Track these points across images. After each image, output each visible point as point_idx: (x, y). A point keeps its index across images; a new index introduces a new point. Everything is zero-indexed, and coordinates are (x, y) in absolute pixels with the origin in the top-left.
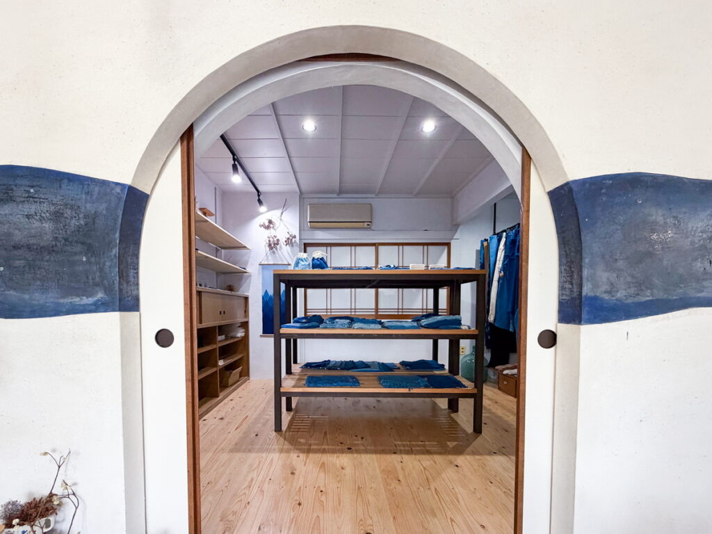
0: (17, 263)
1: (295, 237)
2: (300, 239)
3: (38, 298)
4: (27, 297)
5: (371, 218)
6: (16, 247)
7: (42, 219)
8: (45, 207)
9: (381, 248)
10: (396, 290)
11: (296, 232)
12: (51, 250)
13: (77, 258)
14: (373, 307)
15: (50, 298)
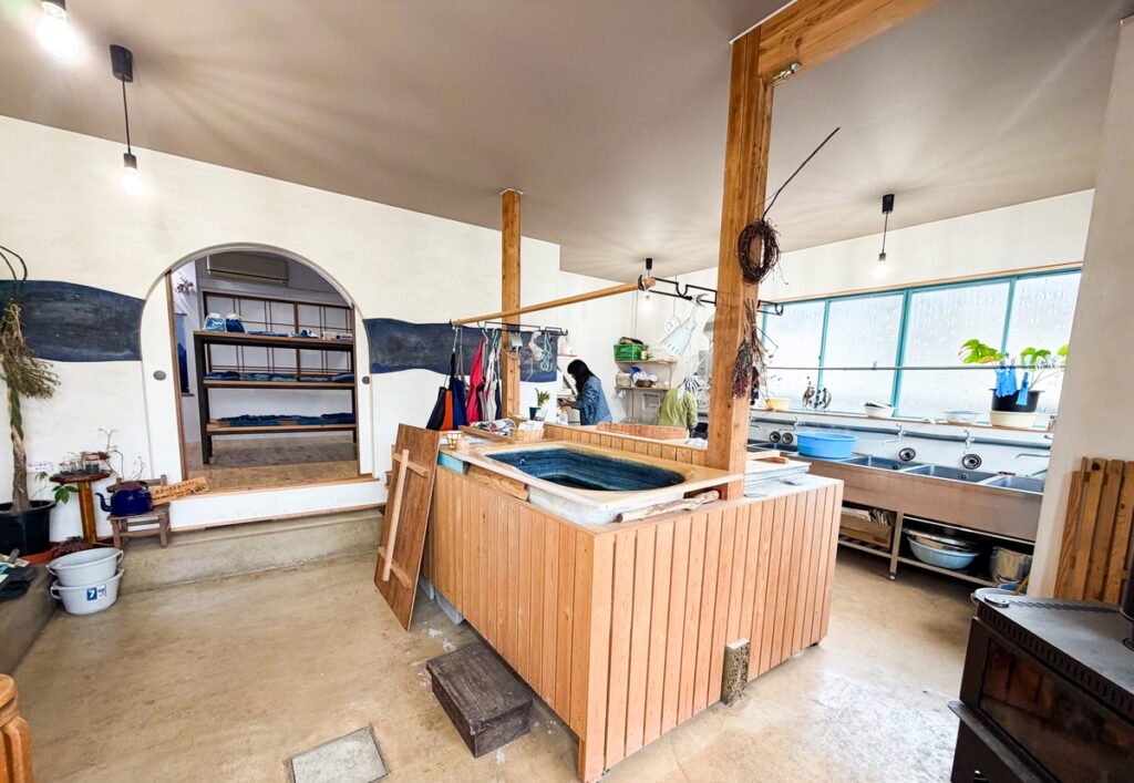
0: (69, 333)
1: (191, 285)
2: (198, 287)
3: (85, 352)
4: (76, 351)
5: (287, 275)
6: (67, 325)
7: (86, 311)
8: (88, 305)
9: (300, 307)
10: (319, 352)
11: (193, 279)
12: (92, 328)
13: (111, 333)
14: (295, 366)
15: (94, 353)
